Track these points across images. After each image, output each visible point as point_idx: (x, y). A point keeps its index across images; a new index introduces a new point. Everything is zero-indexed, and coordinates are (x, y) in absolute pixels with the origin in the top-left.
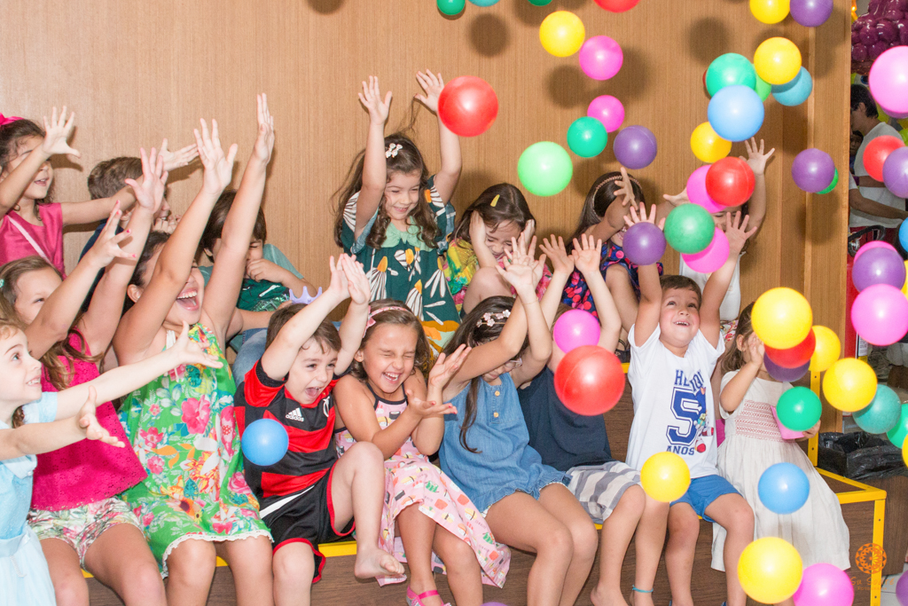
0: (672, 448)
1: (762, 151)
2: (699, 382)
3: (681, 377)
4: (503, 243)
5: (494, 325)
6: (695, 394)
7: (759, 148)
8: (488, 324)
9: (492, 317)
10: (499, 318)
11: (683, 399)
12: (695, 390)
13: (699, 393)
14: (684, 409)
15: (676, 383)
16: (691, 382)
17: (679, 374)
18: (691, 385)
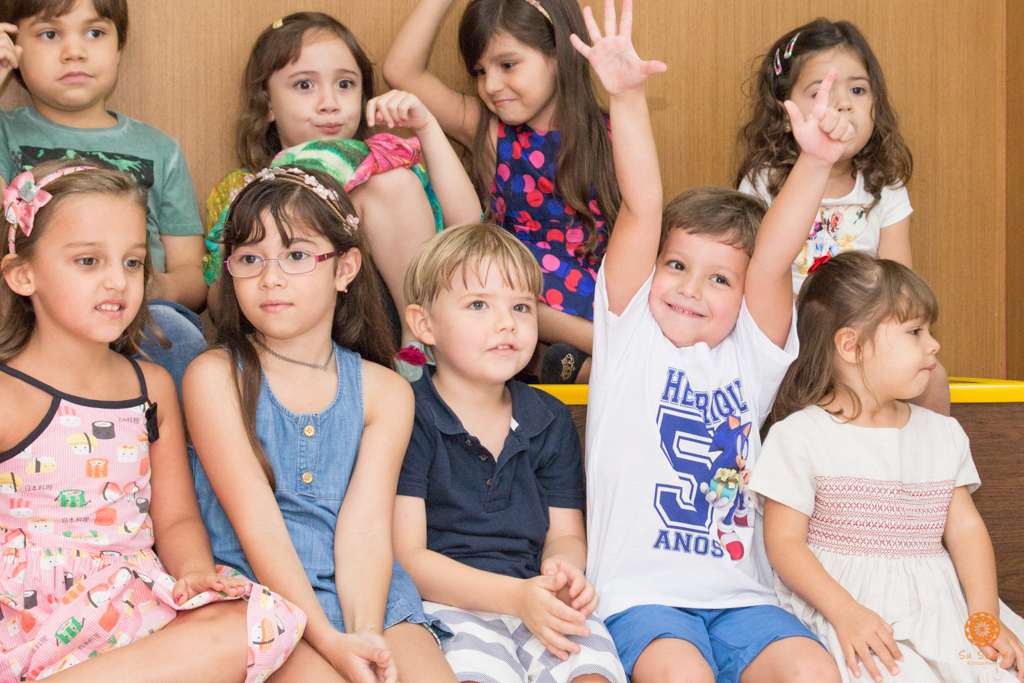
2: (728, 406)
3: (677, 386)
12: (716, 418)
14: (681, 456)
15: (665, 397)
17: (675, 379)
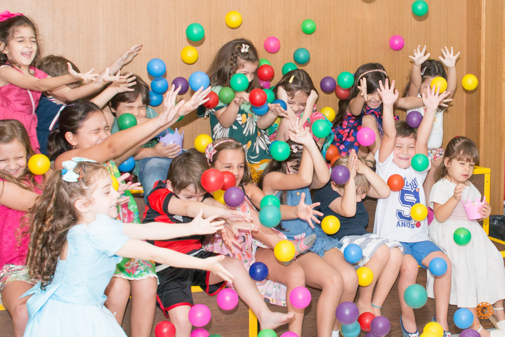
0: (401, 223)
1: (452, 53)
2: (415, 185)
4: (298, 105)
5: (297, 152)
6: (412, 191)
7: (450, 52)
8: (294, 151)
9: (296, 147)
10: (300, 148)
11: (406, 194)
12: (412, 189)
13: (415, 190)
14: (406, 200)
16: (410, 184)
18: (410, 186)
